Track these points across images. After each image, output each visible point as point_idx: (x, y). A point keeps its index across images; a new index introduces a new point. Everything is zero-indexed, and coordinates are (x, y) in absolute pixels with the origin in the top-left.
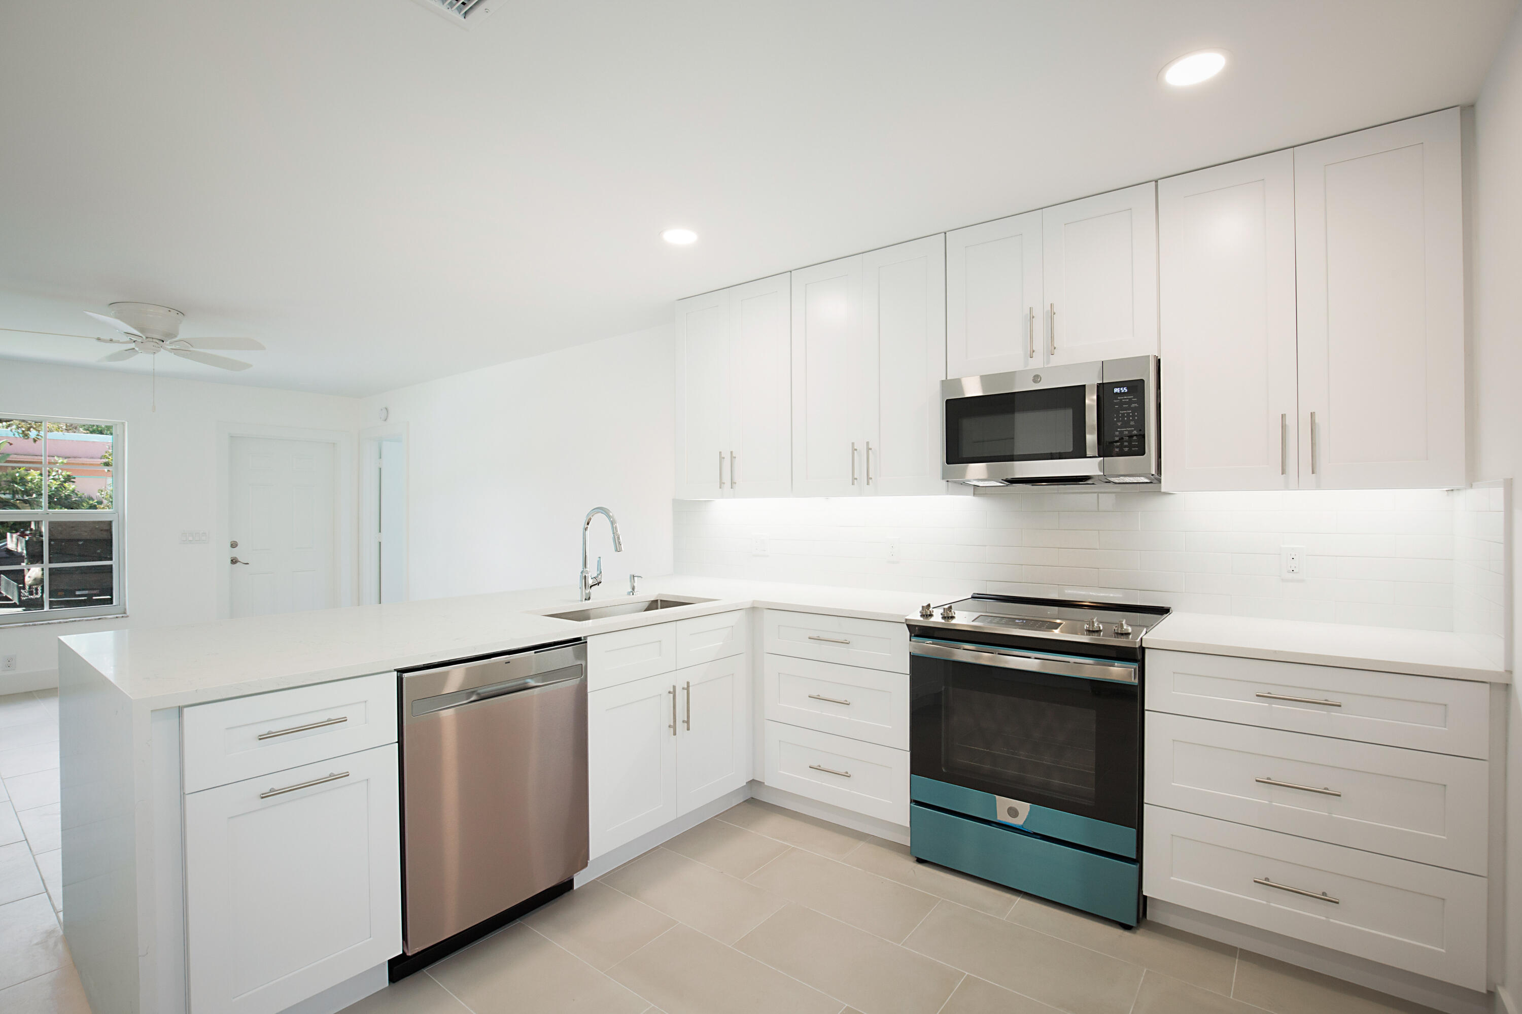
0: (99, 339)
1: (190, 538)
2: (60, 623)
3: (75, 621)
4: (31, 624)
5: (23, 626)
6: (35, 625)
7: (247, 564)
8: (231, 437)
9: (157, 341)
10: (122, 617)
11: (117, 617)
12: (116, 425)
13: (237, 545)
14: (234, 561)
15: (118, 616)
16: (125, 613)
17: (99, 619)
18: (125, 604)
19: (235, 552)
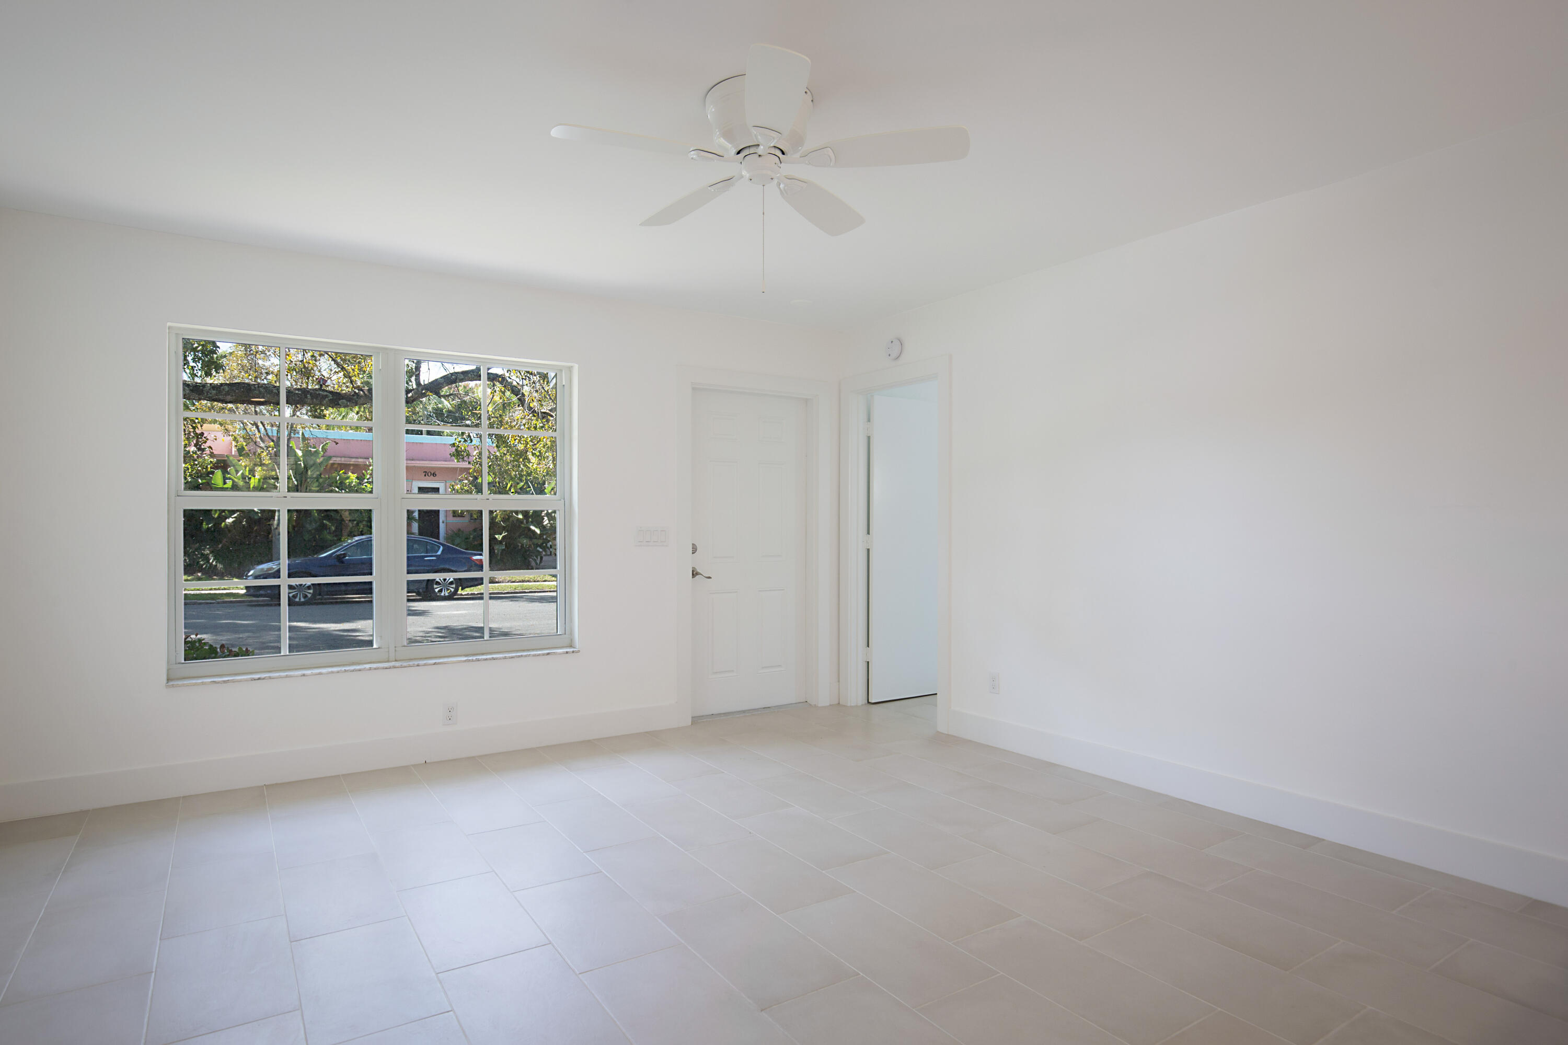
3: (521, 655)
4: (473, 658)
5: (466, 661)
6: (478, 660)
7: (709, 578)
10: (572, 652)
11: (567, 653)
13: (696, 550)
14: (695, 574)
15: (567, 650)
16: (571, 646)
17: (548, 654)
18: (572, 633)
19: (695, 561)
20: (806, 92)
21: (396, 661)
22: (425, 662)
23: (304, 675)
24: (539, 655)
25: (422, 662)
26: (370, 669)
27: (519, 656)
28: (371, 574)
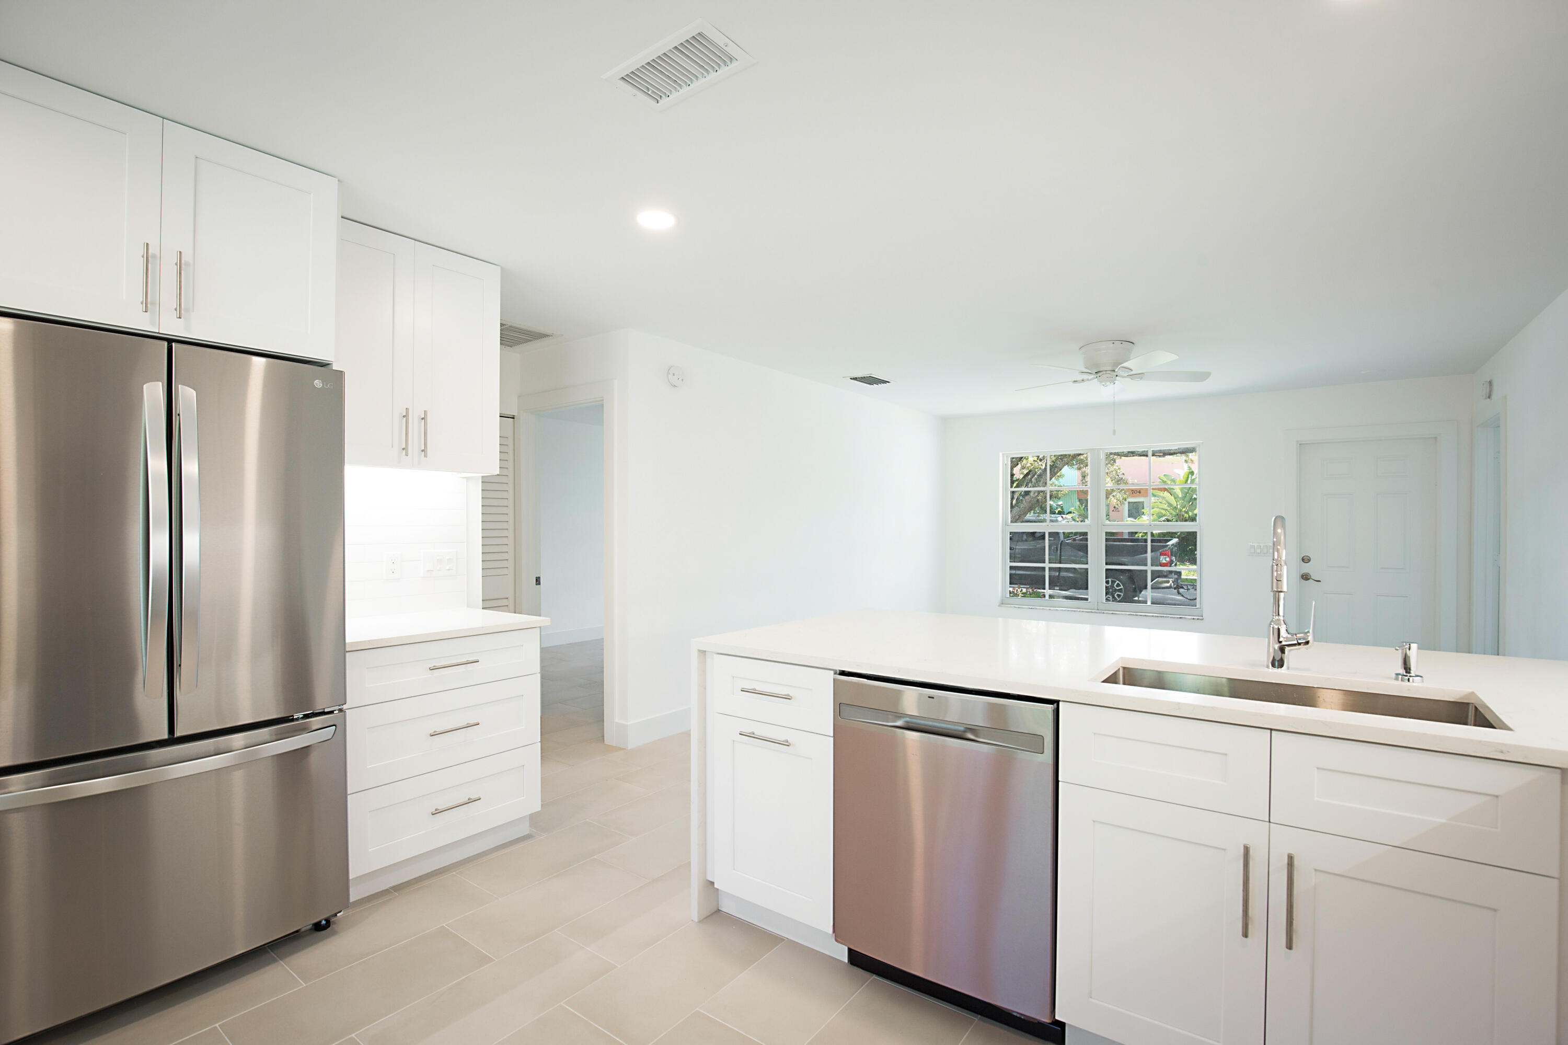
0: (1075, 381)
1: (1259, 551)
2: (1153, 616)
3: (1163, 617)
4: (1134, 614)
5: (1129, 615)
6: (1137, 615)
7: (1320, 581)
8: (1300, 444)
9: (1109, 372)
10: (1198, 619)
11: (1194, 619)
12: (1199, 445)
13: (1309, 560)
14: (1307, 577)
15: (1194, 617)
16: (1202, 616)
17: (1181, 618)
19: (1307, 568)
20: (1113, 343)
21: (1098, 610)
22: (1107, 612)
23: (1050, 610)
24: (1174, 618)
25: (1105, 612)
26: (1080, 611)
27: (1161, 617)
28: (1087, 563)
